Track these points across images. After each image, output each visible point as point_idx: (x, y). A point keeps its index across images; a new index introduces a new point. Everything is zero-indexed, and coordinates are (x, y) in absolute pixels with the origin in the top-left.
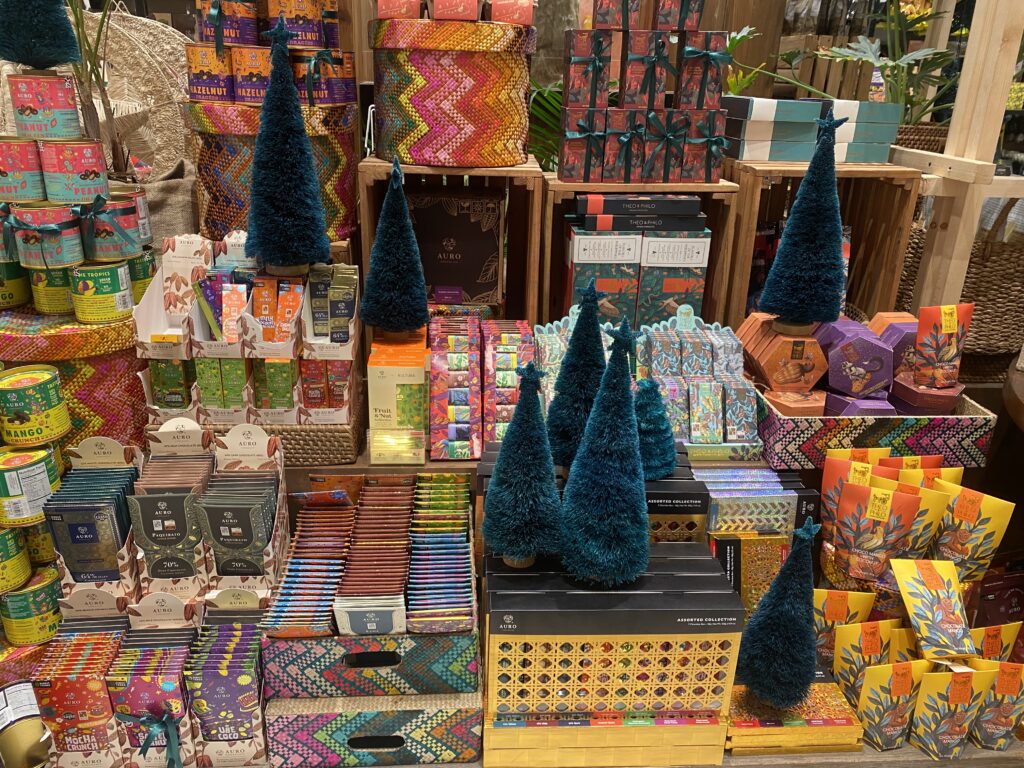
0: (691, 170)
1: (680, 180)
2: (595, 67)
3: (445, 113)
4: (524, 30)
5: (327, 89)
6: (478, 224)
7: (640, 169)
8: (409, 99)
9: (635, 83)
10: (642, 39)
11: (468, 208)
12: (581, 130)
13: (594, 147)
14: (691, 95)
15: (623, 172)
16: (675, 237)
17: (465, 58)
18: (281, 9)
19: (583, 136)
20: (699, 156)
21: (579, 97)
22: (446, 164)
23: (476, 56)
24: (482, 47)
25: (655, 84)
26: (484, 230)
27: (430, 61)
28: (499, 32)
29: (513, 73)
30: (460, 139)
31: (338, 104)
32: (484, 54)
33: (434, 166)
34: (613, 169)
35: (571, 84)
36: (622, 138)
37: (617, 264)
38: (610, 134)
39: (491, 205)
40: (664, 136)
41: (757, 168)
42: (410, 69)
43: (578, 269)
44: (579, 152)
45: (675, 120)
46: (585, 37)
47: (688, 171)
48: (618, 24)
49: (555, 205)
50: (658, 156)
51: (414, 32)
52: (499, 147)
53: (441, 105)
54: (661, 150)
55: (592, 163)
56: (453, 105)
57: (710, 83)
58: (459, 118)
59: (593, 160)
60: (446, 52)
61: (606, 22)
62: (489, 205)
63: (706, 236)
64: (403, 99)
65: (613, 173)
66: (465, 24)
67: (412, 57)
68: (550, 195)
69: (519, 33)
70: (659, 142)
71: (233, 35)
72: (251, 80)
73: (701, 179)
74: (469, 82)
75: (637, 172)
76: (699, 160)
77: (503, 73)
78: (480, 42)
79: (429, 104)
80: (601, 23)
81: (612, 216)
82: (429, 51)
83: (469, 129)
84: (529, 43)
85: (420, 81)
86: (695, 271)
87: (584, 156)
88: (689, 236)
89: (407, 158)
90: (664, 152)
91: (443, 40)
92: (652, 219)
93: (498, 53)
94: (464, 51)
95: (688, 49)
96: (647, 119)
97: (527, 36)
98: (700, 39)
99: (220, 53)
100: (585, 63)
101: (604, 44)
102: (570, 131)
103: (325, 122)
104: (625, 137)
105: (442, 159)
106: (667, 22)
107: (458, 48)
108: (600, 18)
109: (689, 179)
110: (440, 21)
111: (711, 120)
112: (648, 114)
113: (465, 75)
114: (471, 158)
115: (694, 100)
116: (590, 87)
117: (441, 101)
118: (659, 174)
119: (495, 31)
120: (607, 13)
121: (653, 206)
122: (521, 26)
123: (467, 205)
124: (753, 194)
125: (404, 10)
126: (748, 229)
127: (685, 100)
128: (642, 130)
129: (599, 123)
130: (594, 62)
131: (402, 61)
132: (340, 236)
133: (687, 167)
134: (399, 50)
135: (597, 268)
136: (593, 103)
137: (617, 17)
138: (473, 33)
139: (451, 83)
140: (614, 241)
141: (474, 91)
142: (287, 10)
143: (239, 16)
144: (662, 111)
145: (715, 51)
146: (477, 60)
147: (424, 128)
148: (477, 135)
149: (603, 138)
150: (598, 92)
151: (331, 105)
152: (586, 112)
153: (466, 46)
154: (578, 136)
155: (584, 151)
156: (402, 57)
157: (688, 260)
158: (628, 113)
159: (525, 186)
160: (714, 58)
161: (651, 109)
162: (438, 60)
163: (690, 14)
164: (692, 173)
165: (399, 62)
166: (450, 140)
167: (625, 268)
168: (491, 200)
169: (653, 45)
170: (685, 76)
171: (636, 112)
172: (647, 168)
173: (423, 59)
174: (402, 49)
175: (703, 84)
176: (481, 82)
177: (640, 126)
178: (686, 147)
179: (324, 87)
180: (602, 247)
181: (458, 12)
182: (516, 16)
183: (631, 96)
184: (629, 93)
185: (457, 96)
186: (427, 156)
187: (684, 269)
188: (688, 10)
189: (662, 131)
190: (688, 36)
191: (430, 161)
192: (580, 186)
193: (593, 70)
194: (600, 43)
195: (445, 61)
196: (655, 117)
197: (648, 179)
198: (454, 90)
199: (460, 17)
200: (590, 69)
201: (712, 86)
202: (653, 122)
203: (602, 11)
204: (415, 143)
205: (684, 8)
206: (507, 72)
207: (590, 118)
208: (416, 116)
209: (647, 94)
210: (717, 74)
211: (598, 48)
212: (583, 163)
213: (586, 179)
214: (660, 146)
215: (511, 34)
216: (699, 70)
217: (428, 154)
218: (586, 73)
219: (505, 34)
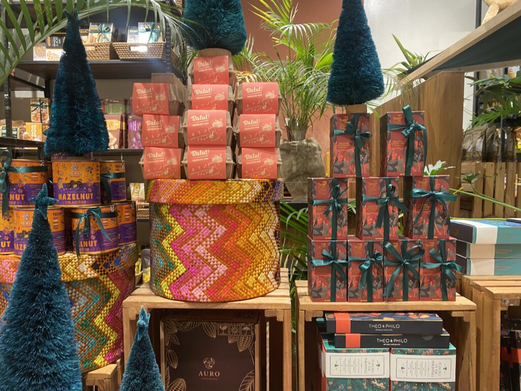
0: (429, 289)
1: (419, 298)
2: (334, 207)
3: (200, 256)
4: (270, 183)
5: (97, 238)
6: (235, 345)
7: (381, 290)
8: (170, 244)
9: (371, 219)
10: (375, 184)
11: (226, 331)
12: (326, 258)
13: (339, 273)
14: (422, 227)
15: (366, 293)
16: (420, 354)
17: (217, 210)
18: (59, 176)
19: (327, 263)
20: (435, 278)
21: (322, 232)
22: (201, 300)
23: (227, 207)
24: (232, 200)
25: (389, 221)
26: (240, 351)
27: (186, 213)
28: (247, 187)
29: (262, 218)
30: (214, 277)
31: (107, 251)
32: (234, 206)
33: (190, 302)
34: (357, 290)
35: (314, 221)
36: (363, 266)
37: (367, 379)
38: (351, 261)
39: (246, 328)
40: (400, 263)
41: (495, 291)
42: (171, 219)
43: (331, 383)
44: (325, 276)
45: (409, 249)
46: (324, 184)
47: (426, 291)
48: (352, 173)
49: (306, 322)
50: (398, 278)
51: (173, 190)
52: (251, 281)
53: (196, 250)
54: (399, 273)
55: (338, 285)
56: (207, 249)
57: (438, 217)
58: (213, 260)
59: (338, 283)
60: (200, 206)
61: (342, 172)
62: (244, 329)
63: (451, 353)
64: (165, 243)
65: (357, 294)
66: (216, 182)
67: (172, 209)
68: (301, 313)
69: (266, 186)
70: (396, 267)
71: (19, 199)
72: (23, 237)
73: (438, 297)
74: (221, 230)
75: (378, 292)
76: (434, 281)
77: (252, 220)
78: (230, 196)
79: (186, 248)
80: (337, 173)
81: (359, 335)
82: (185, 206)
83: (222, 269)
84: (276, 193)
85: (178, 229)
86: (444, 385)
87: (329, 280)
88: (435, 354)
89: (168, 293)
90: (402, 275)
91: (197, 197)
92: (397, 338)
93: (247, 204)
94: (216, 204)
95: (416, 191)
96: (384, 249)
97: (274, 187)
98: (425, 183)
99: (6, 213)
100: (327, 204)
101: (341, 190)
102: (316, 259)
103: (95, 266)
104: (366, 264)
105: (197, 296)
106: (395, 170)
107: (209, 203)
108: (336, 169)
109: (427, 297)
110: (194, 181)
111: (442, 248)
112: (384, 244)
113: (217, 224)
114: (223, 294)
115: (425, 231)
116: (331, 223)
117: (196, 246)
118: (400, 294)
119: (244, 187)
120: (342, 165)
121: (398, 326)
122: (268, 181)
123: (224, 328)
124: (492, 315)
125: (166, 172)
126: (492, 347)
127: (416, 231)
128: (380, 258)
129: (341, 253)
130: (334, 203)
131: (164, 213)
132: (108, 361)
133: (425, 287)
134: (162, 205)
135: (349, 382)
136: (334, 235)
137: (350, 168)
138: (224, 190)
139: (205, 231)
140: (363, 358)
141: (226, 237)
142: (64, 177)
143: (25, 183)
144: (396, 241)
145: (440, 191)
146: (228, 211)
147: (181, 269)
148: (229, 273)
149: (345, 265)
150: (338, 227)
151: (99, 252)
152: (329, 244)
153: (218, 200)
154: (322, 263)
155: (330, 275)
156: (164, 210)
157: (436, 376)
158: (366, 244)
159: (276, 318)
160: (439, 197)
161: (387, 239)
162: (193, 213)
163: (415, 163)
164: (429, 293)
165: (162, 214)
166: (204, 279)
167: (375, 383)
168: (246, 323)
169: (384, 189)
170: (415, 212)
171: (373, 242)
172: (388, 288)
173: (180, 211)
174: (165, 204)
175: (431, 218)
176: (233, 228)
177: (378, 255)
178: (422, 271)
179: (93, 237)
180: (352, 363)
181: (209, 174)
182: (263, 173)
183: (368, 230)
184: (366, 227)
185: (210, 242)
186: (184, 293)
187: (433, 383)
188: (413, 160)
189: (399, 258)
190: (414, 180)
191: (186, 298)
192: (328, 305)
193: (333, 209)
194: (338, 189)
195: (199, 213)
196: (391, 247)
197: (390, 298)
198: (208, 237)
199: (212, 177)
200: (331, 209)
201: (440, 220)
202: (389, 251)
203: (338, 164)
204: (174, 281)
205: (409, 159)
206: (256, 218)
207: (333, 248)
208: (175, 259)
209: (382, 228)
210: (444, 210)
211: (336, 193)
212: (330, 285)
213: (333, 299)
214: (398, 270)
215: (258, 188)
216: (427, 206)
217: (184, 290)
218: (327, 213)
219: (252, 188)
